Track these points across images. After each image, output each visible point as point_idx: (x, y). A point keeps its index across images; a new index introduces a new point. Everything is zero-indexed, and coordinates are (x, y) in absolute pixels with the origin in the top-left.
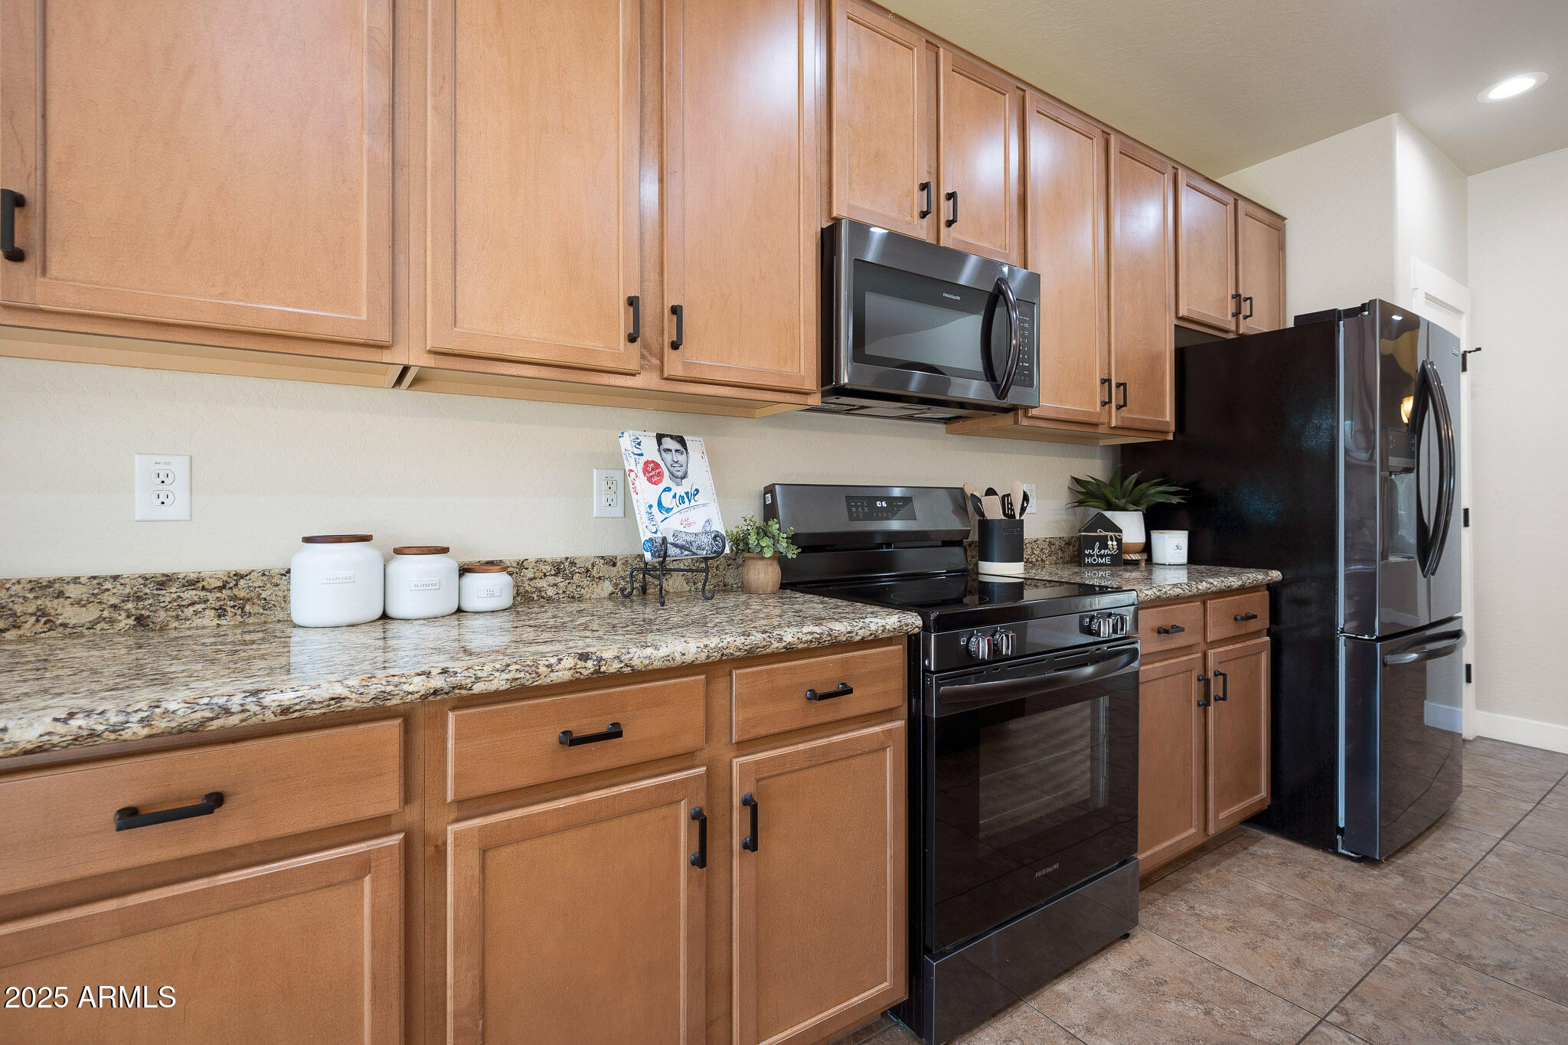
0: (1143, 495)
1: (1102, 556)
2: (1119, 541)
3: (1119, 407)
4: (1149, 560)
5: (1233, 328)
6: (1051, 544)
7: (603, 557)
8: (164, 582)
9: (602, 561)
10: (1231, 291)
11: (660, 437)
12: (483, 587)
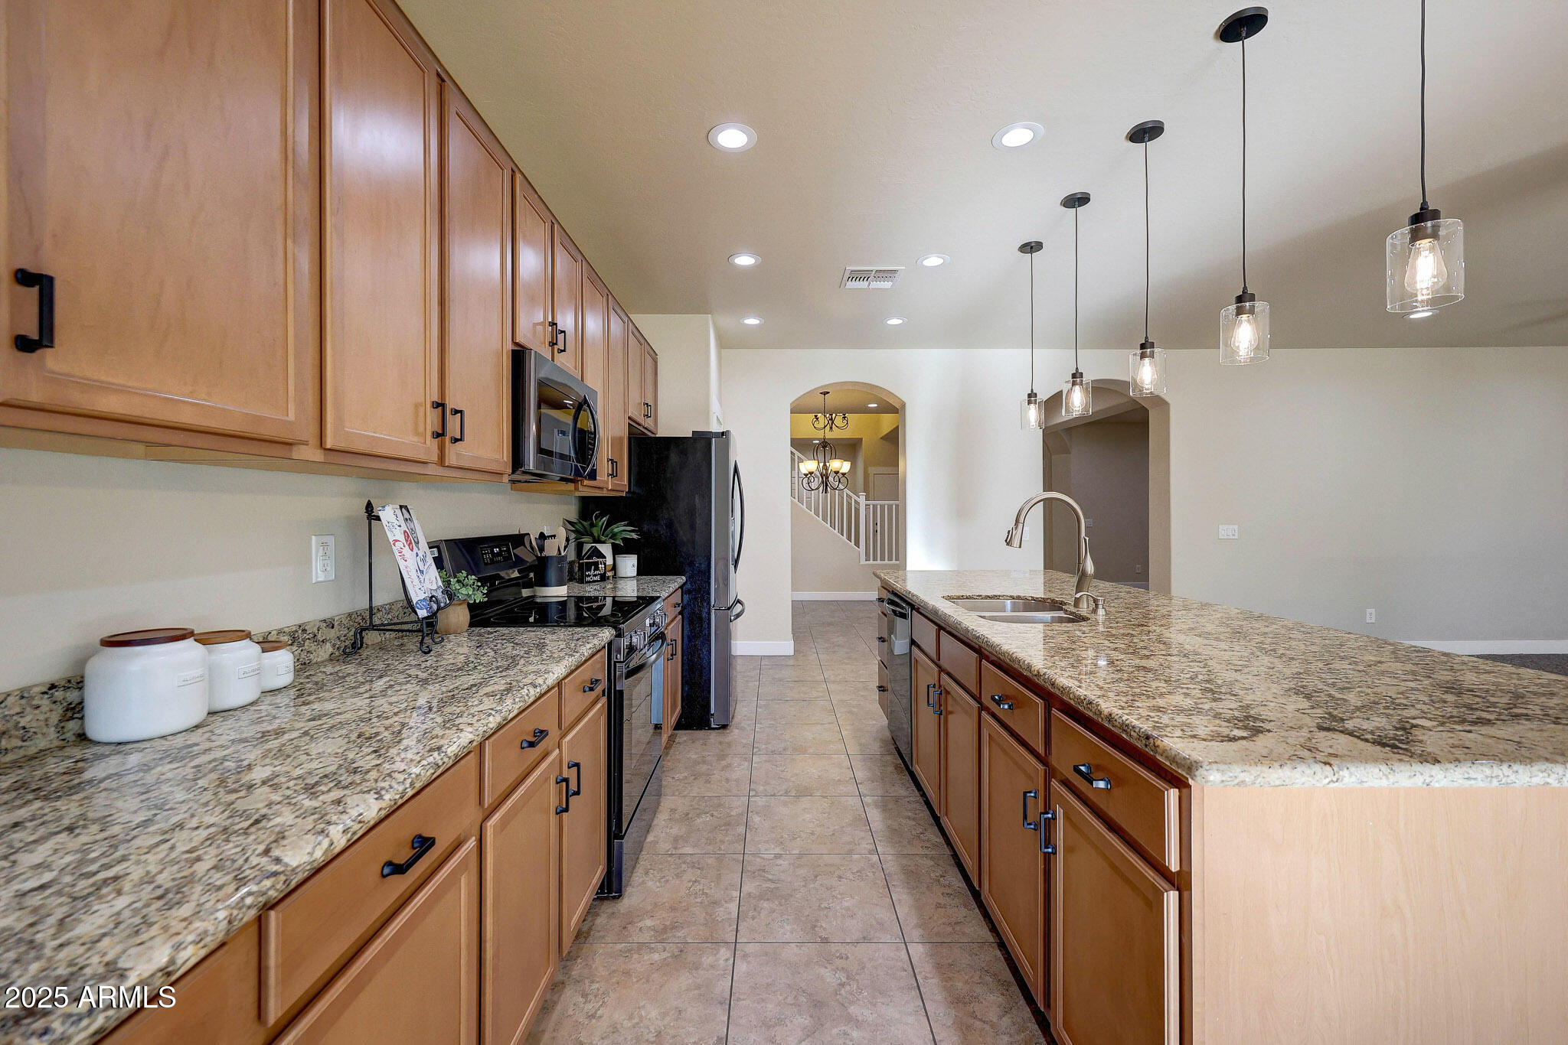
1: (595, 575)
3: (614, 477)
4: (616, 576)
7: (325, 620)
9: (325, 624)
10: (643, 400)
11: (400, 508)
12: (281, 665)
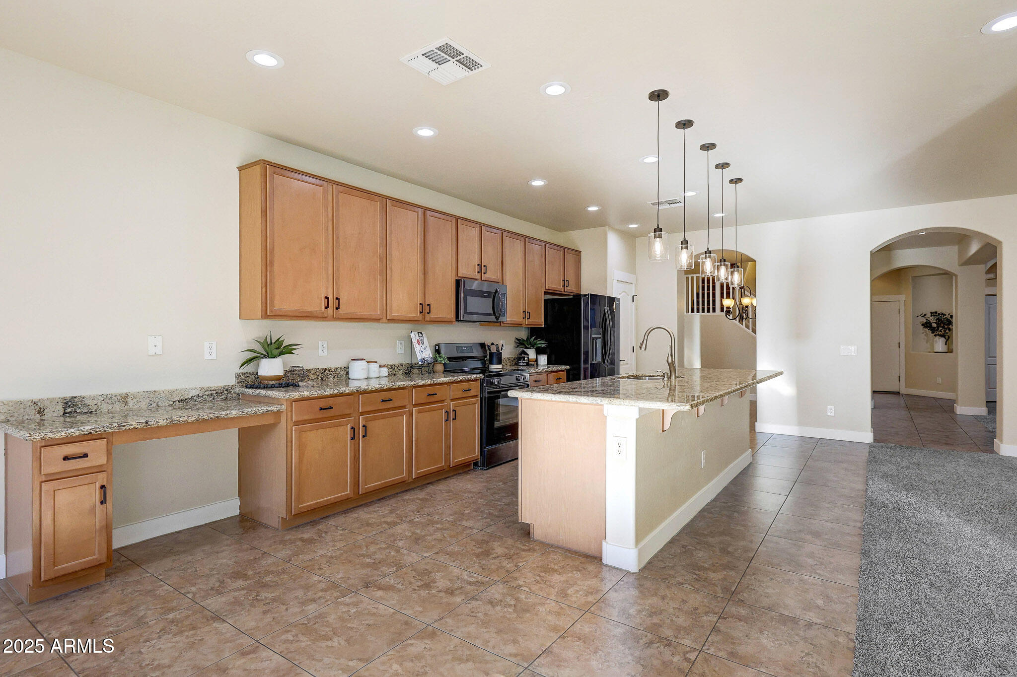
0: (535, 344)
1: (524, 363)
2: (528, 358)
3: (528, 319)
4: (537, 364)
5: (563, 290)
6: (509, 359)
8: (325, 370)
10: (562, 279)
11: (418, 333)
12: (384, 371)
